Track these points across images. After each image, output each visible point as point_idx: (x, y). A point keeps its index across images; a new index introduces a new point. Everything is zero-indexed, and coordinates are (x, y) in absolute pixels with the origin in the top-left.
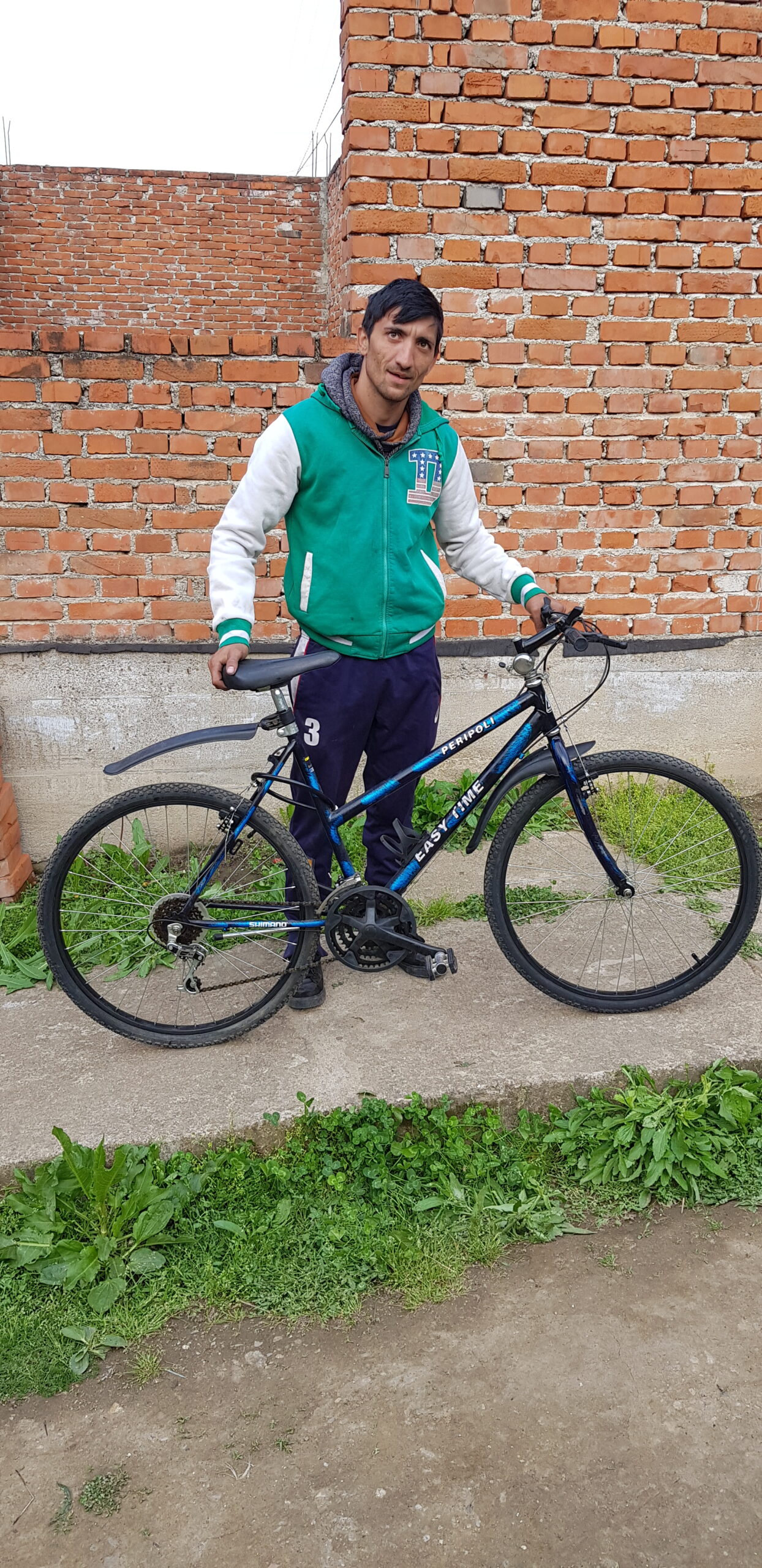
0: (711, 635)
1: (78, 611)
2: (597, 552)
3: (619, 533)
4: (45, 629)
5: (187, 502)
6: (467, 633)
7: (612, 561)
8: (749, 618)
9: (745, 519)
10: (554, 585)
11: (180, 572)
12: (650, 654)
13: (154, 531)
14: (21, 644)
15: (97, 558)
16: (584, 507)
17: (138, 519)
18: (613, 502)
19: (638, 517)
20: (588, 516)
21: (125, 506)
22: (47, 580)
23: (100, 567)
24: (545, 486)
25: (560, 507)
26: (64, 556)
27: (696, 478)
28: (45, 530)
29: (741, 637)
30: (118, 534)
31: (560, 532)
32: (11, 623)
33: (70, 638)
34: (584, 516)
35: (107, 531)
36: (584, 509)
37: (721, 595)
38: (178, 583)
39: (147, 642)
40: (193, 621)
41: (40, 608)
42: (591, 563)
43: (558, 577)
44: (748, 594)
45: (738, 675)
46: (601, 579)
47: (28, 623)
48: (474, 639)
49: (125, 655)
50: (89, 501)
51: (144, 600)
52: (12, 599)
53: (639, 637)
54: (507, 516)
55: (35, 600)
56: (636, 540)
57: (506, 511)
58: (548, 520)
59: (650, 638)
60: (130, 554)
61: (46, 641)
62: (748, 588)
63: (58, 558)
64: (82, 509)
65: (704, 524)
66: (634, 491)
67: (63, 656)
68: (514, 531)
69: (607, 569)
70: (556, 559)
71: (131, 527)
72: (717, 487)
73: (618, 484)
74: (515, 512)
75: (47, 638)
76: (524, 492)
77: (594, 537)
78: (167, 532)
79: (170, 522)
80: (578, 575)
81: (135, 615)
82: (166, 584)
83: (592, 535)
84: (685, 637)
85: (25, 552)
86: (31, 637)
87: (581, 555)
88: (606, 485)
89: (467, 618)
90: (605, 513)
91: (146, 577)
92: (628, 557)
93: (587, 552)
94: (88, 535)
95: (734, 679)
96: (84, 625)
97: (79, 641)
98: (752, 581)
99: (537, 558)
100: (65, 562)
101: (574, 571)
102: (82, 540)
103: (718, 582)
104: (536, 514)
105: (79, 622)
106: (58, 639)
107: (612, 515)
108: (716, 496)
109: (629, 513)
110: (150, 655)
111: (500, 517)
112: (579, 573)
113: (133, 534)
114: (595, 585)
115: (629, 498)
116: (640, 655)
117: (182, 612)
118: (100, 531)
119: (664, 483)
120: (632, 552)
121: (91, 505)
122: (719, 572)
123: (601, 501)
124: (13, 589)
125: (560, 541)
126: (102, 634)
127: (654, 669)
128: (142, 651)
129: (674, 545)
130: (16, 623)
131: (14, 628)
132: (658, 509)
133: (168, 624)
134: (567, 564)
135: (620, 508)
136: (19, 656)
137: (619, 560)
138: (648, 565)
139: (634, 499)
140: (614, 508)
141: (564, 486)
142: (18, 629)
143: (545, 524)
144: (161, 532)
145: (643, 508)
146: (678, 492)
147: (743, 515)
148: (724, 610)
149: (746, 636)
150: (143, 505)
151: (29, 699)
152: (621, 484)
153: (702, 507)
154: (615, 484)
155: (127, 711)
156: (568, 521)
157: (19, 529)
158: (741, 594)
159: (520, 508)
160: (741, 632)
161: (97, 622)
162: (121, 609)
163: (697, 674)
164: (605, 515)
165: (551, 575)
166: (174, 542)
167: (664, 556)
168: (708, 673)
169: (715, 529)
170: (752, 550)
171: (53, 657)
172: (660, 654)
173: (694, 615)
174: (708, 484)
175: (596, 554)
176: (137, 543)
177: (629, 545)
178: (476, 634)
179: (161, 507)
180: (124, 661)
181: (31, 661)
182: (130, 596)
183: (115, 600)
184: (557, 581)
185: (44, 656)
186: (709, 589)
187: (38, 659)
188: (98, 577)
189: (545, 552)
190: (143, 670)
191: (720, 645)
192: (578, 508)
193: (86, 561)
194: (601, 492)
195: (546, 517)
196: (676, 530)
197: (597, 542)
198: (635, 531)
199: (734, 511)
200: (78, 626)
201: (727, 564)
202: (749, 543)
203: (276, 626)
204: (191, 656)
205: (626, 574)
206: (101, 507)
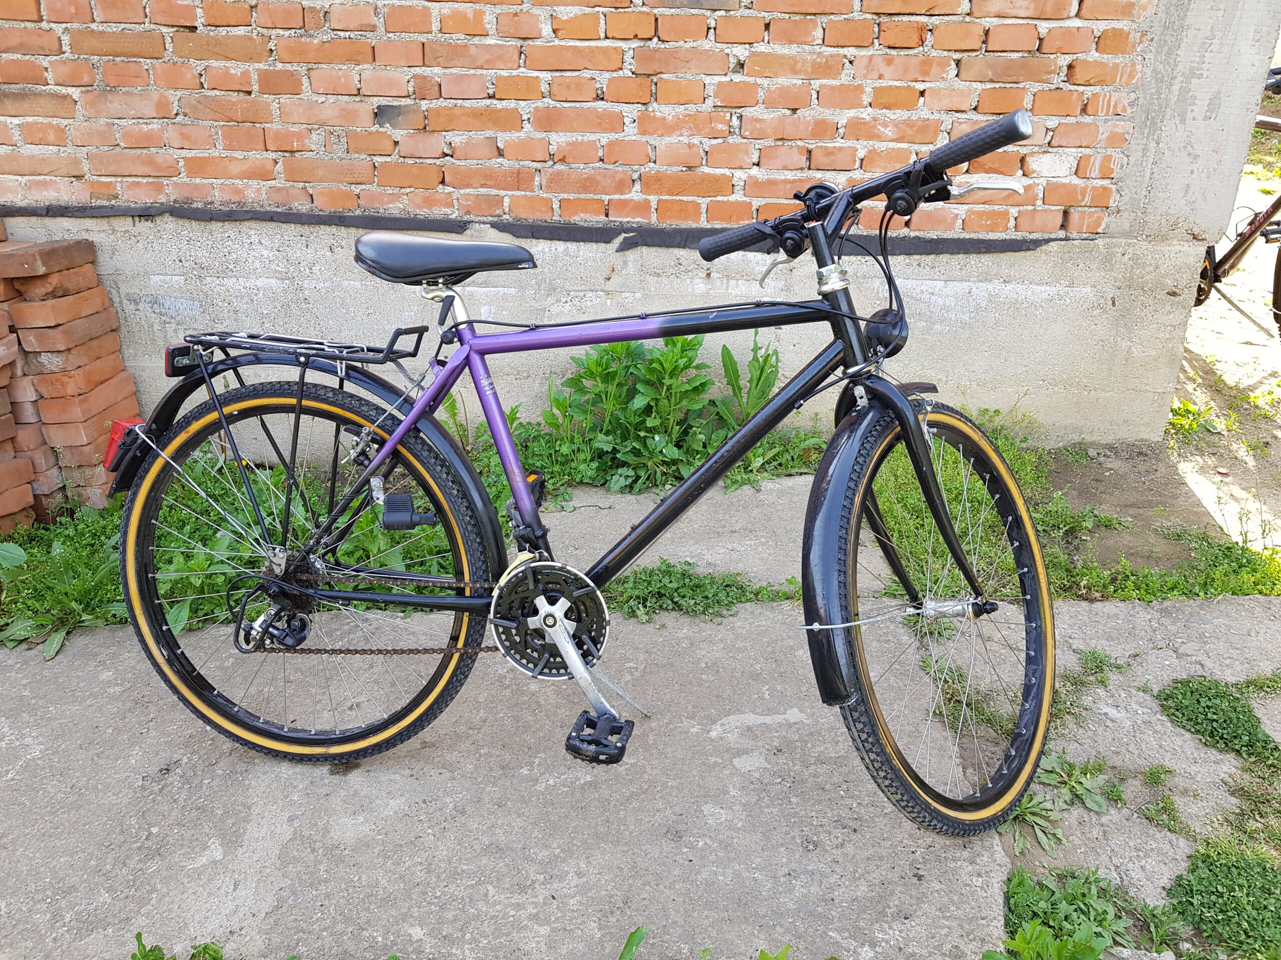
0: (1019, 236)
1: (197, 167)
2: (866, 114)
3: (898, 87)
4: (159, 188)
5: (318, 28)
6: (686, 218)
7: (885, 125)
8: (1074, 216)
9: (1080, 74)
10: (804, 158)
11: (314, 120)
12: (932, 256)
13: (280, 66)
14: (133, 206)
15: (214, 99)
16: (851, 49)
17: (259, 48)
18: (891, 44)
19: (926, 66)
20: (854, 63)
21: (241, 31)
22: (156, 125)
23: (219, 111)
24: (797, 18)
25: (817, 49)
26: (173, 96)
27: (1013, 12)
28: (148, 61)
29: (1061, 240)
30: (236, 68)
31: (816, 84)
32: (119, 179)
33: (189, 201)
34: (851, 62)
35: (221, 64)
36: (850, 52)
37: (1037, 181)
38: (314, 136)
39: (279, 210)
40: (334, 186)
41: (150, 162)
42: (857, 130)
43: (810, 147)
44: (1076, 181)
45: (1052, 290)
46: (870, 152)
47: (140, 179)
48: (694, 225)
49: (253, 224)
50: (198, 23)
51: (272, 155)
52: (118, 149)
53: (917, 234)
54: (742, 59)
55: (145, 151)
56: (922, 99)
57: (741, 52)
58: (799, 66)
59: (933, 235)
60: (253, 96)
61: (162, 204)
62: (1076, 173)
63: (166, 98)
64: (190, 34)
65: (1021, 79)
66: (923, 30)
67: (181, 222)
68: (751, 80)
69: (879, 137)
70: (808, 123)
71: (251, 59)
72: (1044, 27)
73: (901, 18)
74: (754, 54)
75: (162, 199)
76: (767, 26)
77: (862, 92)
78: (295, 67)
79: (298, 54)
80: (837, 145)
81: (265, 176)
82: (299, 136)
83: (860, 89)
84: (982, 236)
85: (127, 89)
86: (144, 198)
87: (843, 117)
88: (884, 19)
89: (685, 198)
90: (880, 59)
91: (274, 127)
92: (908, 123)
93: (852, 113)
94: (200, 69)
95: (1044, 296)
96: (204, 185)
97: (200, 205)
98: (1082, 163)
99: (782, 119)
100: (176, 103)
101: (833, 138)
102: (193, 75)
103: (1033, 163)
104: (783, 57)
105: (198, 181)
106: (175, 201)
107: (889, 62)
108: (1041, 40)
109: (914, 61)
110: (284, 226)
111: (733, 61)
112: (839, 143)
113: (254, 68)
114: (862, 160)
115: (915, 38)
116: (917, 257)
117: (321, 172)
118: (214, 63)
119: (968, 19)
120: (914, 115)
121: (201, 28)
122: (1036, 149)
123: (876, 41)
124: (118, 136)
125: (815, 96)
126: (226, 197)
127: (936, 277)
128: (271, 220)
129: (975, 109)
130: (125, 179)
131: (125, 185)
132: (957, 56)
133: (305, 188)
134: (823, 129)
135: (903, 52)
136: (129, 220)
137: (896, 126)
138: (936, 135)
139: (922, 42)
140: (894, 52)
141: (825, 19)
142: (128, 187)
143: (794, 71)
144: (289, 67)
145: (934, 53)
146: (987, 33)
147: (1077, 69)
148: (1039, 202)
149: (1067, 239)
150: (265, 31)
151: (147, 274)
152: (906, 18)
153: (1020, 54)
154: (896, 18)
155: (261, 295)
156: (828, 68)
157: (118, 59)
158: (1064, 181)
159: (761, 48)
160: (1062, 234)
161: (219, 181)
162: (246, 166)
163: (995, 286)
164: (879, 62)
165: (800, 143)
166: (305, 81)
167: (961, 123)
168: (1010, 287)
169: (1036, 87)
170: (1087, 119)
171: (168, 223)
172: (944, 258)
173: (996, 207)
174: (1031, 22)
175: (864, 116)
176: (260, 81)
177: (910, 106)
178: (697, 219)
179: (287, 33)
180: (252, 232)
181: (144, 226)
182: (256, 150)
183: (239, 155)
184: (810, 152)
185: (158, 220)
186: (1020, 172)
187: (152, 225)
188: (216, 124)
189: (794, 110)
190: (277, 245)
191: (1029, 249)
192: (842, 51)
193: (199, 102)
194: (876, 29)
195: (796, 62)
196: (979, 86)
197: (866, 100)
198: (920, 86)
199: (1066, 63)
200: (197, 187)
201: (1048, 138)
202: (1084, 110)
203: (438, 197)
204: (334, 229)
205: (905, 146)
206: (213, 33)
